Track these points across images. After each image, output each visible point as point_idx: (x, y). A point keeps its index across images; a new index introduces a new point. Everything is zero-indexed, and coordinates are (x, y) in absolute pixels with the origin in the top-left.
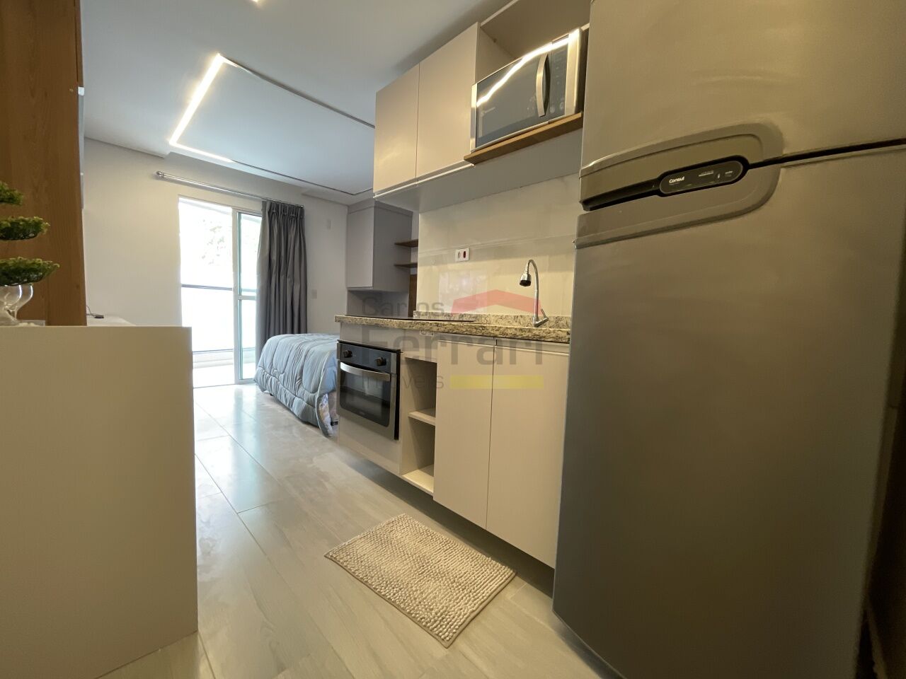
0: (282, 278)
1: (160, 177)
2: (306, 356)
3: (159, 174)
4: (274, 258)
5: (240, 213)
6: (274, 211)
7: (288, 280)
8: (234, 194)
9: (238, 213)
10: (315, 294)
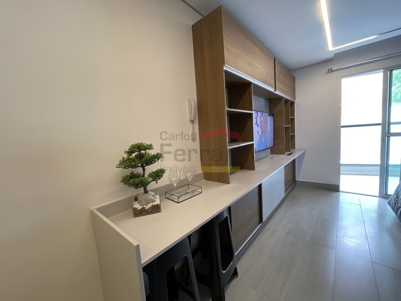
3: (329, 70)
9: (390, 69)
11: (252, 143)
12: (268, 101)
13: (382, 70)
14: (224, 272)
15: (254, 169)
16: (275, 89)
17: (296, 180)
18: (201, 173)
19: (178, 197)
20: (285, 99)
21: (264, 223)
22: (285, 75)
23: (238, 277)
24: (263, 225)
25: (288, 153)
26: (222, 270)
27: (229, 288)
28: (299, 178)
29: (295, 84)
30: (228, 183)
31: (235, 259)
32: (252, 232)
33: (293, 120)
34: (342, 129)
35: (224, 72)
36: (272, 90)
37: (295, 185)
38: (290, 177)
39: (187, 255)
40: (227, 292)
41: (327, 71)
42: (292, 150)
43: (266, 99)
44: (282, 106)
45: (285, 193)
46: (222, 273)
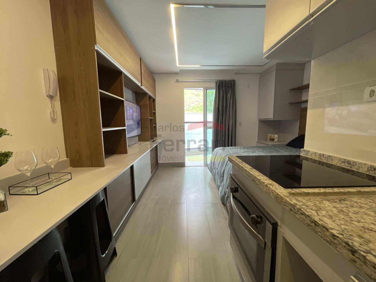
0: (224, 118)
1: (178, 81)
2: (226, 164)
3: (177, 80)
4: (220, 108)
5: (206, 90)
6: (221, 85)
7: (227, 118)
8: (205, 81)
9: (206, 89)
10: (240, 124)
11: (124, 128)
12: (135, 94)
13: (203, 89)
14: (104, 255)
15: (127, 153)
16: (142, 84)
17: (159, 162)
18: (66, 161)
19: (36, 187)
20: (149, 95)
21: (137, 201)
22: (148, 75)
23: (117, 256)
24: (136, 203)
25: (152, 140)
26: (101, 255)
27: (109, 270)
28: (160, 161)
29: (155, 85)
30: (103, 166)
31: (113, 240)
32: (127, 212)
33: (155, 113)
34: (185, 124)
35: (95, 51)
36: (139, 84)
37: (158, 167)
38: (154, 160)
39: (58, 250)
40: (107, 275)
41: (176, 80)
42: (155, 138)
43: (133, 92)
44: (146, 101)
45: (151, 173)
46: (101, 257)
